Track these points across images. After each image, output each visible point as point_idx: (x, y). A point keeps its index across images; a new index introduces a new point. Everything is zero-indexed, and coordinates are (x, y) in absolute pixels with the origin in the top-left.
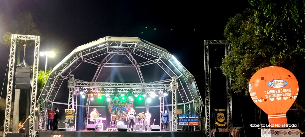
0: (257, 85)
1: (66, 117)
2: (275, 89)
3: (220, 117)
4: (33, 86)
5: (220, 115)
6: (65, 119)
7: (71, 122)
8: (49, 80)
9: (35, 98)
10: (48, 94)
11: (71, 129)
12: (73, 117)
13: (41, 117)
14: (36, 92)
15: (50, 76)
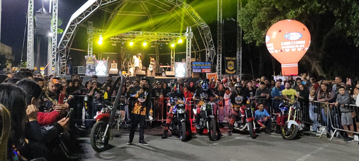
1: (87, 63)
2: (291, 41)
3: (230, 65)
5: (230, 63)
6: (86, 65)
7: (91, 68)
8: (71, 27)
9: (56, 44)
10: (69, 40)
11: (92, 74)
12: (93, 63)
13: (62, 63)
14: (56, 38)
15: (72, 23)
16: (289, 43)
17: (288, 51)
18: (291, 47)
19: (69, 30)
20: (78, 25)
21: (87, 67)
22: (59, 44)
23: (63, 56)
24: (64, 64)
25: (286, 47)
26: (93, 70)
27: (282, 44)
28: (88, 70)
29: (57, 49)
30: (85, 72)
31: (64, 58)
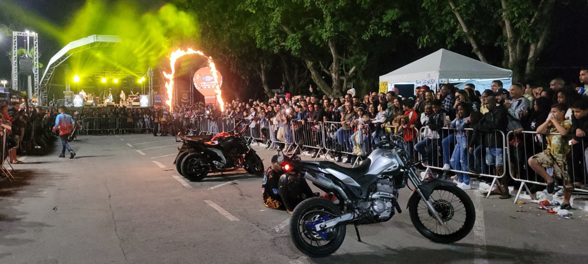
0: (197, 78)
1: (65, 97)
2: (206, 81)
4: (35, 74)
6: (64, 98)
7: (69, 101)
8: (49, 69)
9: (38, 82)
10: (49, 79)
11: (70, 106)
12: (70, 97)
13: (43, 97)
14: (38, 78)
15: (50, 67)
16: (205, 83)
17: (205, 88)
18: (207, 85)
19: (48, 72)
20: (56, 68)
21: (66, 100)
22: (41, 82)
23: (44, 92)
24: (45, 98)
25: (204, 85)
26: (71, 102)
27: (201, 83)
28: (66, 103)
29: (39, 86)
30: (64, 104)
31: (45, 93)
